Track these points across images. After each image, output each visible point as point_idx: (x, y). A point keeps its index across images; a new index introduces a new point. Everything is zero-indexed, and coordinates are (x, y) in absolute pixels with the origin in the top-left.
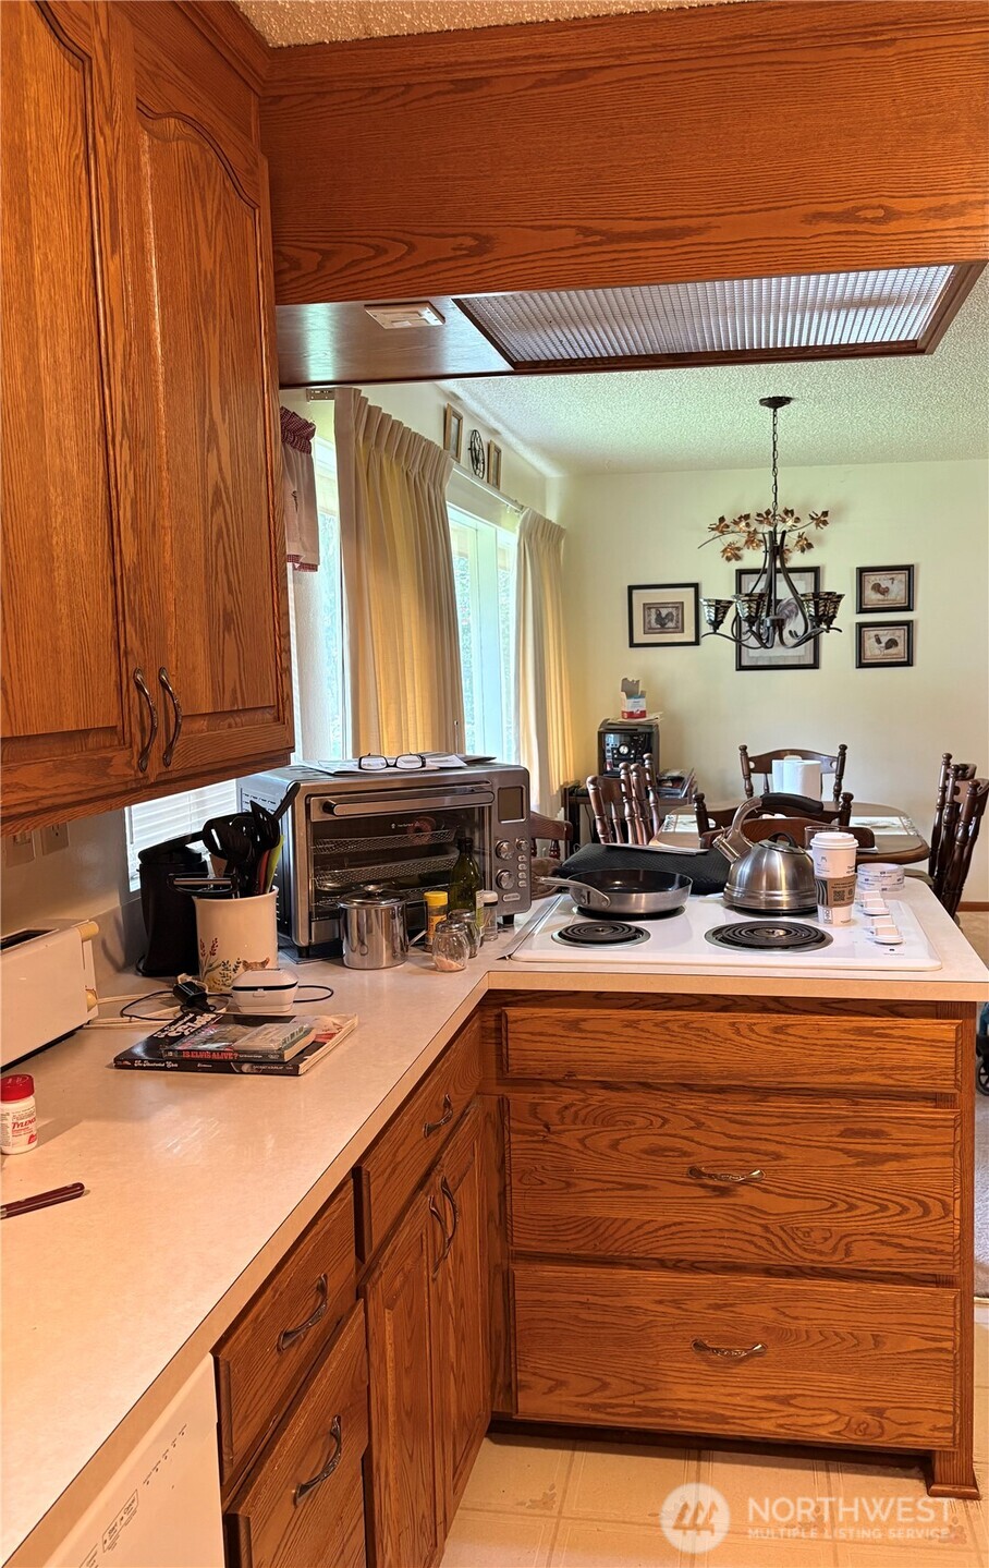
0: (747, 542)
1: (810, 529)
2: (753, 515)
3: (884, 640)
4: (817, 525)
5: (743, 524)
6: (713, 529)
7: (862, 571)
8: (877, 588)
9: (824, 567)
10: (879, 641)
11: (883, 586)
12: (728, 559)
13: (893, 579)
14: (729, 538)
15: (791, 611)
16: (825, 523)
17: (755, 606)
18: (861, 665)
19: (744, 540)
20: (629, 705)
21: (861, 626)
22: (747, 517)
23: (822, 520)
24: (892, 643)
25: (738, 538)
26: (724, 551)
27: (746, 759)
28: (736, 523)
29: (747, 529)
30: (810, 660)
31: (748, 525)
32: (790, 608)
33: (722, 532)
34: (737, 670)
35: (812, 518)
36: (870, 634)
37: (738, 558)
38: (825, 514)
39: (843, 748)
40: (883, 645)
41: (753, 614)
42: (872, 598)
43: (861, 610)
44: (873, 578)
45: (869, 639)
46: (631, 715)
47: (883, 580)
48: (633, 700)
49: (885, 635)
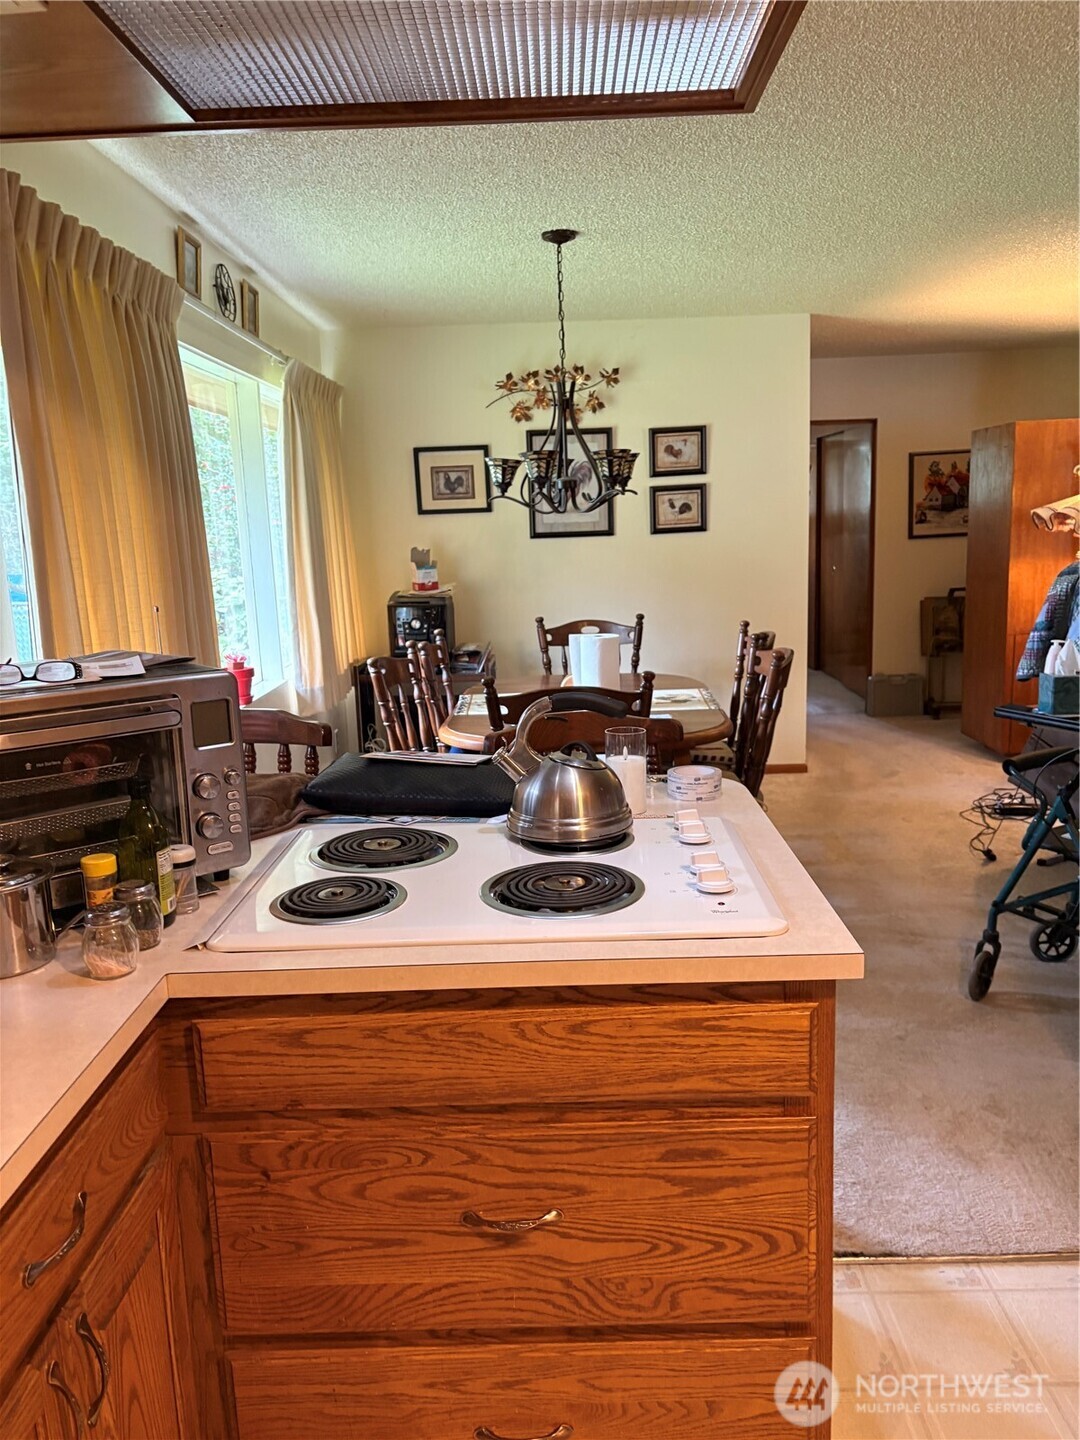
0: (536, 401)
1: (601, 388)
2: (542, 372)
3: (678, 504)
4: (608, 383)
5: (531, 382)
6: (501, 387)
7: (654, 433)
8: (670, 450)
9: (616, 428)
10: (672, 506)
11: (676, 448)
12: (518, 419)
13: (685, 441)
14: (518, 397)
15: (584, 475)
16: (616, 381)
17: (544, 466)
18: (656, 530)
19: (533, 399)
20: (420, 576)
21: (655, 490)
22: (535, 374)
23: (612, 377)
24: (685, 508)
25: (529, 398)
26: (513, 411)
27: (543, 631)
28: (525, 380)
29: (536, 387)
30: (604, 527)
31: (537, 383)
32: (583, 471)
33: (510, 390)
34: (532, 537)
35: (603, 376)
36: (663, 498)
37: (528, 418)
38: (616, 371)
39: (640, 617)
40: (677, 509)
41: (543, 475)
42: (665, 460)
43: (655, 474)
44: (665, 439)
45: (663, 503)
46: (422, 587)
47: (676, 441)
48: (423, 571)
49: (679, 499)
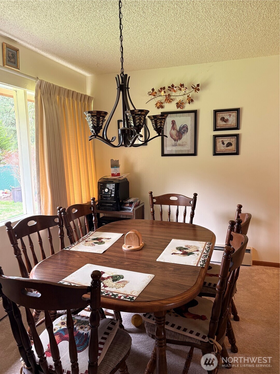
0: (166, 100)
1: (192, 93)
2: (167, 88)
3: (226, 143)
4: (195, 91)
5: (163, 92)
6: (150, 95)
7: (216, 112)
8: (223, 119)
9: (199, 110)
10: (223, 143)
11: (226, 118)
12: (158, 108)
13: (230, 115)
14: (159, 99)
15: (185, 130)
16: (198, 90)
18: (215, 154)
19: (164, 99)
20: (113, 171)
21: (215, 137)
22: (164, 88)
23: (197, 88)
24: (229, 144)
25: (162, 99)
26: (156, 104)
27: (152, 198)
28: (160, 91)
29: (165, 94)
30: (192, 152)
31: (165, 92)
32: (184, 129)
33: (154, 96)
34: (162, 156)
35: (193, 88)
36: (219, 140)
37: (162, 107)
38: (198, 85)
39: (196, 195)
40: (225, 145)
42: (220, 123)
43: (216, 129)
44: (221, 115)
45: (219, 142)
46: (113, 175)
47: (226, 116)
49: (226, 140)
